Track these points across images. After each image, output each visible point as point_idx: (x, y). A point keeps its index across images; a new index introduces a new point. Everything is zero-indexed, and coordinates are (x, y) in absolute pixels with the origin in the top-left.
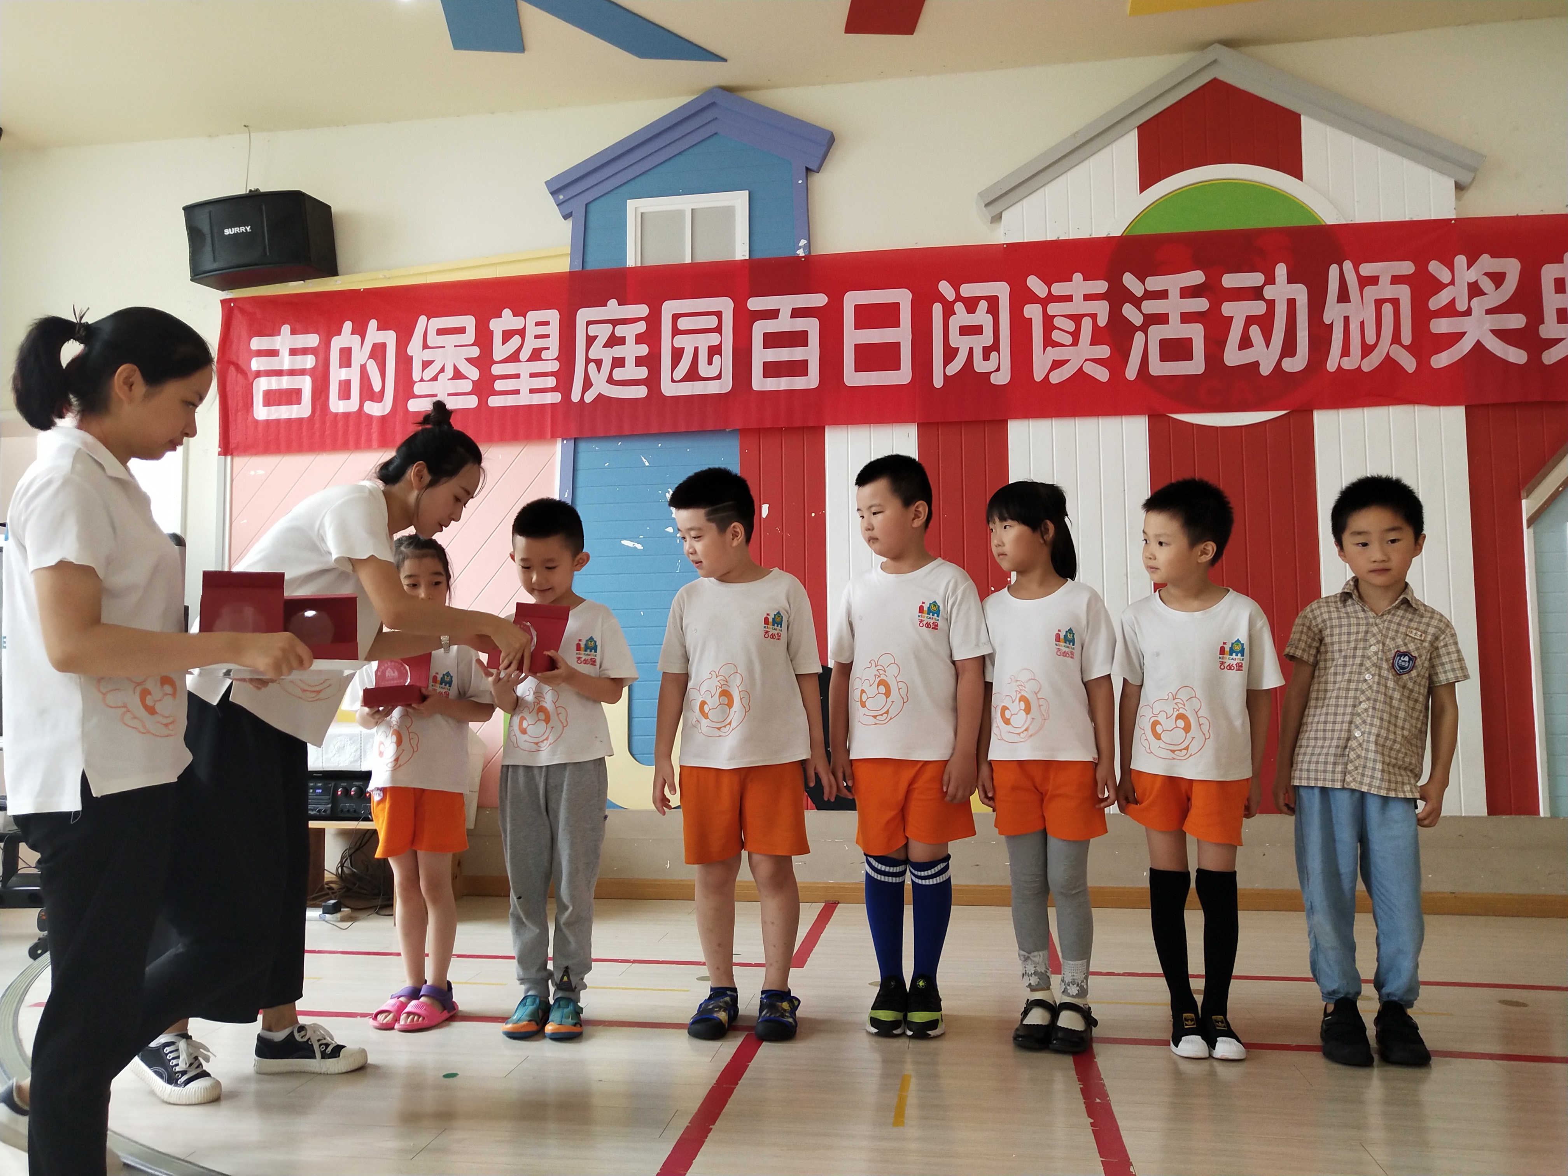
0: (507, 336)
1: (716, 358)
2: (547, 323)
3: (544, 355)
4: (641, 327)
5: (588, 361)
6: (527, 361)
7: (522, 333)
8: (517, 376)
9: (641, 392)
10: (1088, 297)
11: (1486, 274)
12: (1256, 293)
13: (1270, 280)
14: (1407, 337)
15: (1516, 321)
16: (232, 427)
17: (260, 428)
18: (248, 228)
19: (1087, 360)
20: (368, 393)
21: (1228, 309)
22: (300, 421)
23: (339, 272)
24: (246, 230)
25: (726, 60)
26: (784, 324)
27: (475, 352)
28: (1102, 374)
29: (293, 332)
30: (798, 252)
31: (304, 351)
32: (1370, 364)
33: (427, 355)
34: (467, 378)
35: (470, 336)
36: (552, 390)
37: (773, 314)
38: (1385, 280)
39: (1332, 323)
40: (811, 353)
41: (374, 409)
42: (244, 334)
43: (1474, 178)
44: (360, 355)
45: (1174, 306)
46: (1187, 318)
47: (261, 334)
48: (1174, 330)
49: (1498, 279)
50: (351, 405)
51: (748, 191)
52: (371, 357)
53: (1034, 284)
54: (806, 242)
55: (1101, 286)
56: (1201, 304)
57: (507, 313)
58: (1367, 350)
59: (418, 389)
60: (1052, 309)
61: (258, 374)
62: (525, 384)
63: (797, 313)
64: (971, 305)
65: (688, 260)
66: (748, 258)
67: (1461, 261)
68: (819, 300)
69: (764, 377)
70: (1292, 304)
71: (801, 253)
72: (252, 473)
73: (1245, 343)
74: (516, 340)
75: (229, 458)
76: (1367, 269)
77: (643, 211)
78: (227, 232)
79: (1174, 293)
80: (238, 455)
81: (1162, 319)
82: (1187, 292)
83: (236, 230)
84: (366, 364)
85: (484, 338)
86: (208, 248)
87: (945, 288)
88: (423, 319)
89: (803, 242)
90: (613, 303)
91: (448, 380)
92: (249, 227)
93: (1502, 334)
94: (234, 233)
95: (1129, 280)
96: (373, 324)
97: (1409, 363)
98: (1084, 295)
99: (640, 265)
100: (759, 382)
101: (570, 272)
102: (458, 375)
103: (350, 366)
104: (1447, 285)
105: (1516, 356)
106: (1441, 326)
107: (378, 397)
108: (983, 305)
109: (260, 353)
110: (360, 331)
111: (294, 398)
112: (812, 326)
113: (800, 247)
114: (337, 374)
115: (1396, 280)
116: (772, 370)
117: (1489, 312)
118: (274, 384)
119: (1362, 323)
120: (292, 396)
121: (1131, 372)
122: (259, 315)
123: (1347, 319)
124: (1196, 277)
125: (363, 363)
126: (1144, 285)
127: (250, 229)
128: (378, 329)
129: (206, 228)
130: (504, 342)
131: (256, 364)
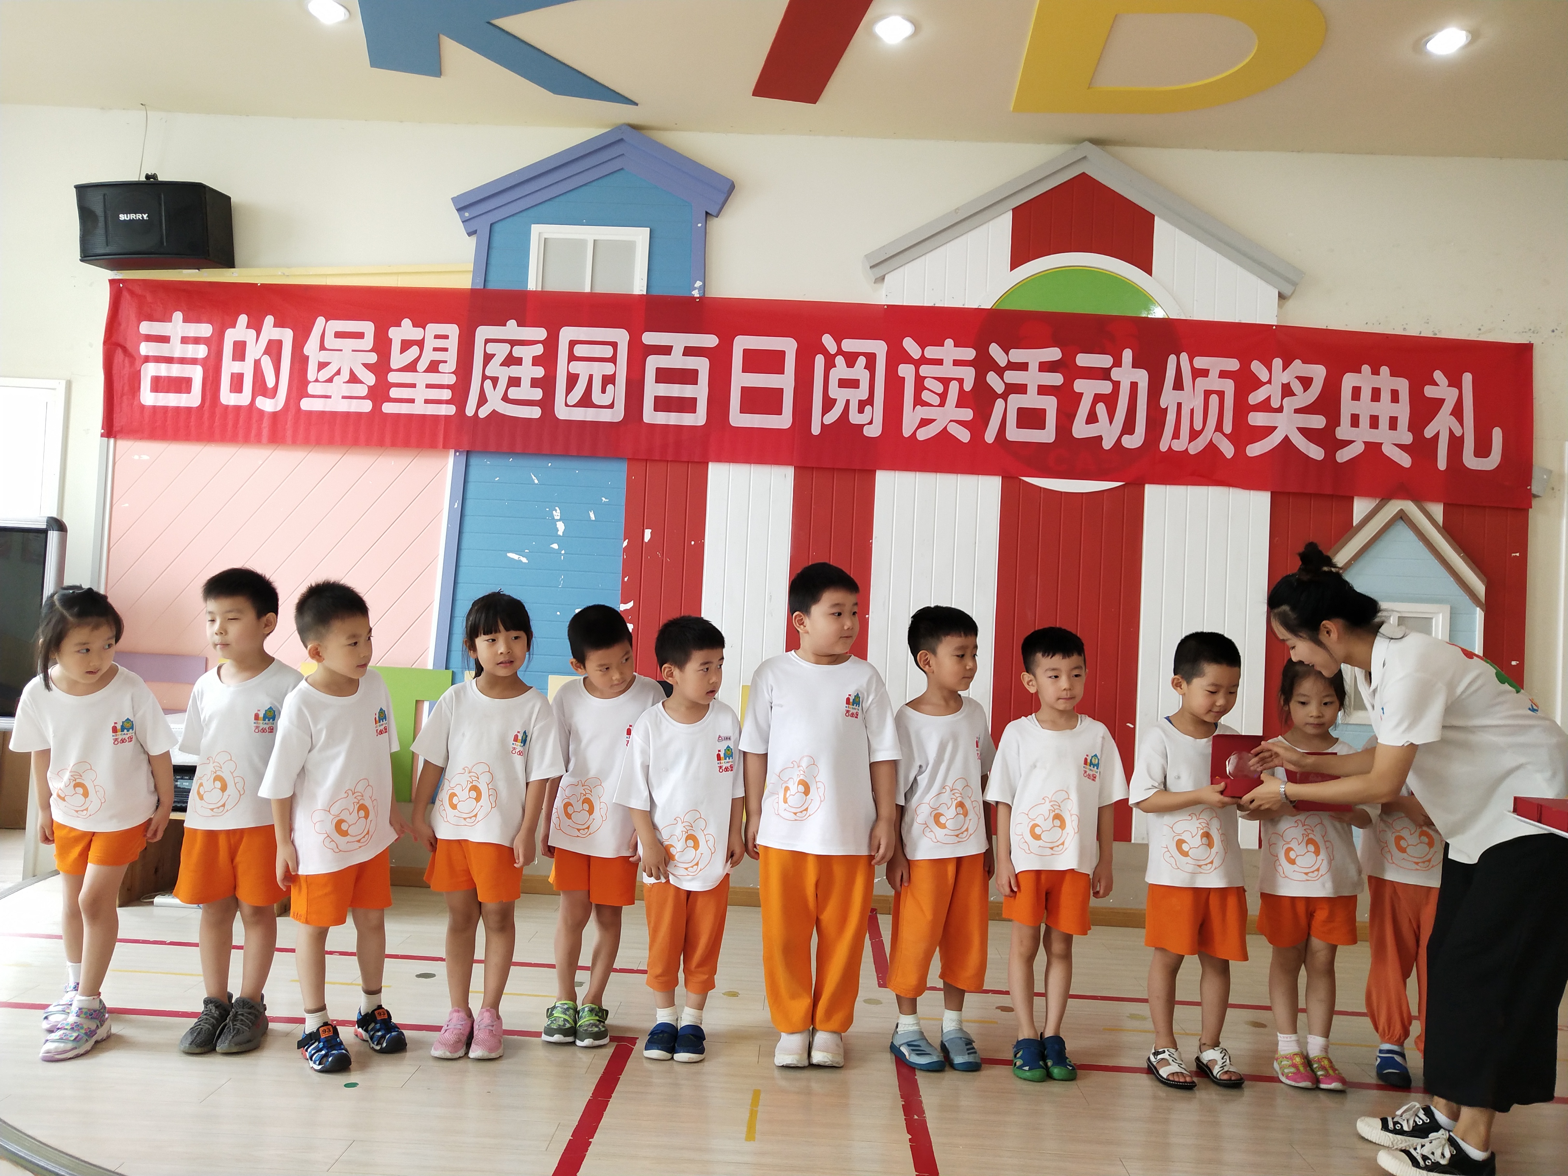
0: (406, 345)
1: (610, 387)
2: (446, 337)
3: (441, 367)
4: (539, 350)
5: (484, 377)
6: (425, 372)
7: (420, 344)
8: (413, 386)
9: (535, 413)
10: (957, 363)
11: (1297, 377)
12: (1104, 374)
13: (1118, 363)
14: (1228, 428)
15: (1318, 422)
16: (116, 409)
17: (147, 414)
18: (145, 216)
19: (951, 421)
20: (261, 388)
21: (1079, 385)
22: (189, 409)
23: (236, 267)
24: (142, 217)
25: (636, 104)
26: (676, 361)
27: (373, 358)
28: (964, 435)
29: (185, 320)
30: (693, 293)
31: (197, 341)
32: (1195, 448)
33: (324, 356)
34: (363, 383)
35: (368, 341)
36: (447, 402)
37: (666, 350)
38: (1214, 374)
39: (1167, 407)
40: (700, 391)
41: (266, 405)
42: (133, 316)
43: (1295, 289)
44: (255, 350)
45: (1033, 378)
46: (1043, 390)
47: (151, 318)
48: (1031, 400)
49: (1306, 382)
50: (243, 399)
51: (649, 229)
52: (266, 352)
53: (910, 345)
54: (701, 283)
55: (969, 354)
56: (1056, 379)
57: (407, 323)
58: (1194, 435)
59: (312, 389)
60: (925, 370)
61: (147, 359)
62: (420, 394)
63: (689, 351)
64: (851, 359)
65: (587, 289)
66: (645, 293)
67: (1277, 363)
68: (710, 341)
69: (655, 410)
70: (1134, 386)
71: (696, 294)
72: (136, 457)
73: (1092, 418)
74: (414, 351)
75: (112, 441)
76: (1200, 362)
77: (546, 237)
78: (122, 217)
79: (1034, 367)
80: (122, 438)
81: (1021, 389)
82: (1045, 367)
83: (132, 216)
84: (260, 359)
85: (382, 346)
86: (100, 230)
87: (828, 341)
88: (321, 320)
89: (698, 284)
90: (512, 323)
91: (344, 383)
92: (147, 215)
93: (1305, 432)
94: (130, 219)
95: (995, 350)
96: (269, 320)
97: (1228, 449)
98: (954, 360)
99: (540, 290)
100: (650, 416)
101: (471, 289)
102: (354, 379)
103: (244, 360)
104: (1265, 383)
105: (1316, 452)
106: (1257, 419)
107: (272, 393)
108: (862, 361)
109: (150, 338)
110: (256, 325)
111: (184, 385)
112: (702, 365)
113: (695, 288)
114: (229, 367)
115: (1223, 374)
116: (663, 404)
117: (1297, 411)
118: (163, 370)
119: (1192, 411)
120: (182, 385)
121: (990, 436)
122: (149, 299)
123: (1179, 405)
124: (1054, 354)
125: (257, 358)
126: (1008, 355)
127: (147, 217)
128: (275, 326)
129: (99, 209)
130: (402, 352)
131: (145, 349)
